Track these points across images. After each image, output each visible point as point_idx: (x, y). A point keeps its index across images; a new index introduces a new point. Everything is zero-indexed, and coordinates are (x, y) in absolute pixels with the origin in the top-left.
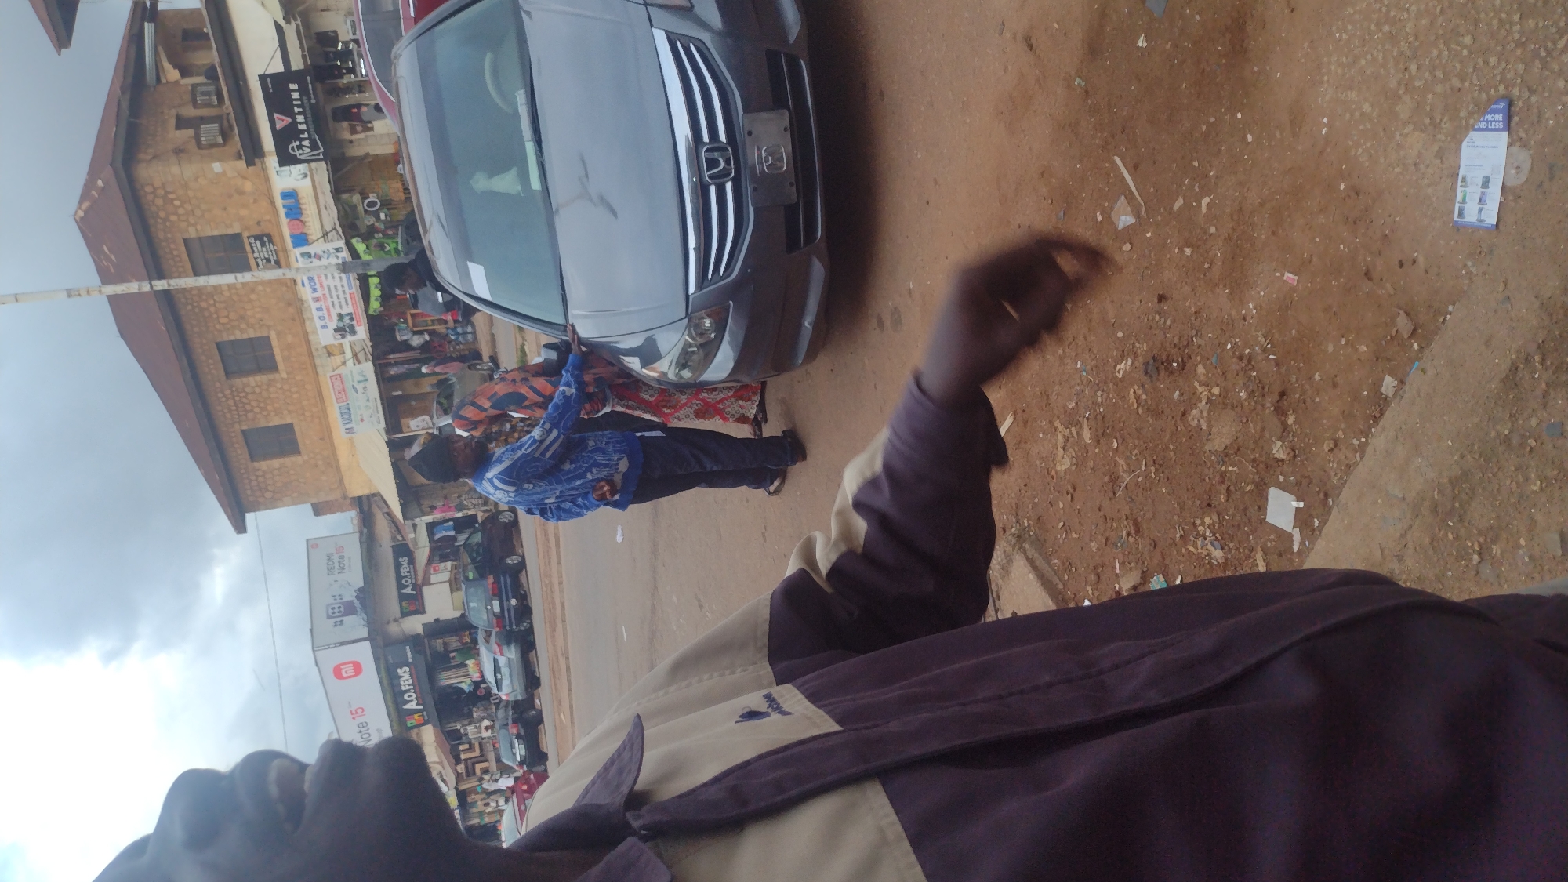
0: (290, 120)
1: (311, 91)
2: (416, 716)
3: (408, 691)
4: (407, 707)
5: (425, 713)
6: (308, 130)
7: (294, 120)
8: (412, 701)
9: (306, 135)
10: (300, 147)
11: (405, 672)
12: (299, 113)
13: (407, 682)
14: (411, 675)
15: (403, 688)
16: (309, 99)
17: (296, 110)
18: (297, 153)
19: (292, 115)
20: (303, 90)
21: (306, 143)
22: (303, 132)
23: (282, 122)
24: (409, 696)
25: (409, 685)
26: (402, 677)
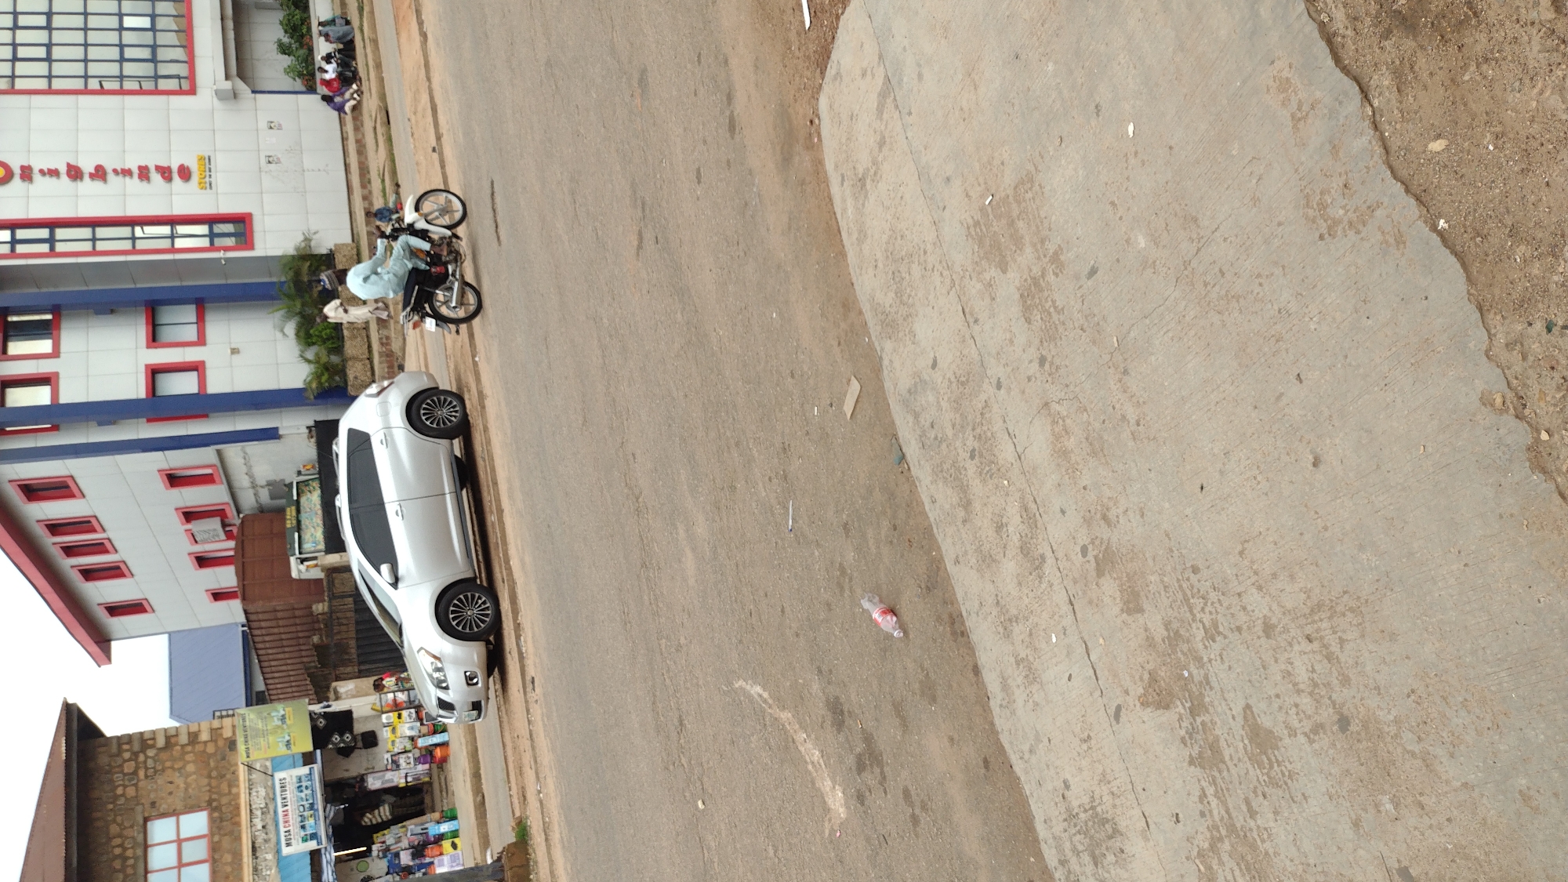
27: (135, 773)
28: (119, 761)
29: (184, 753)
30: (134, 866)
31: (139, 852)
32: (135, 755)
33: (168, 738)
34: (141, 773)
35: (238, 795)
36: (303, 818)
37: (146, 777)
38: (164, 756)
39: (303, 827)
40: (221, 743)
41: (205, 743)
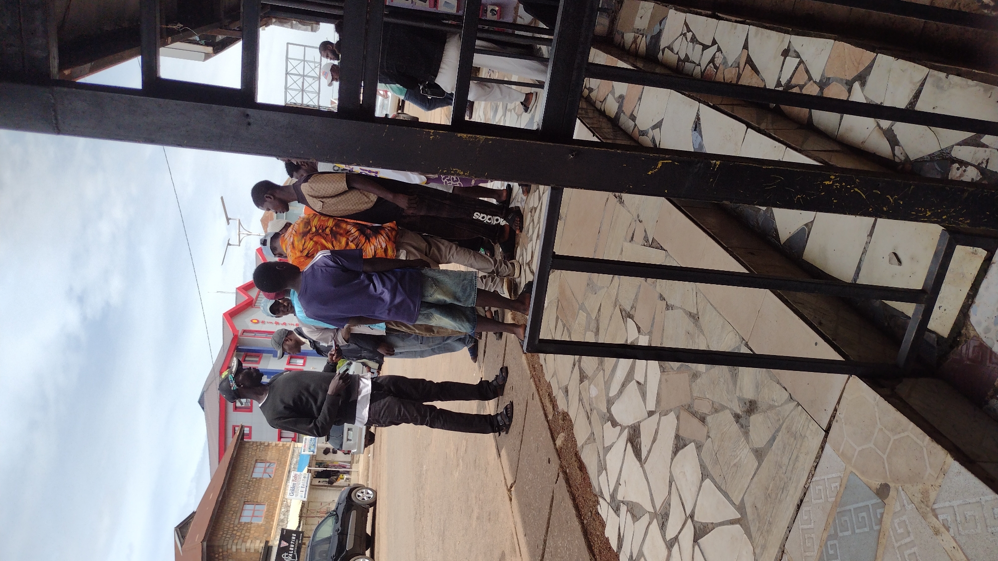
0: (288, 544)
1: (301, 538)
6: (293, 551)
7: (289, 545)
9: (292, 552)
10: (287, 556)
12: (292, 544)
16: (299, 541)
17: (292, 542)
18: (285, 558)
19: (290, 544)
20: (297, 538)
21: (291, 555)
22: (291, 551)
23: (284, 544)
27: (256, 450)
28: (252, 446)
29: (272, 448)
30: (250, 469)
31: (252, 466)
32: (257, 446)
33: (269, 444)
34: (258, 450)
35: (287, 459)
36: (310, 447)
37: (259, 451)
38: (266, 447)
39: (310, 449)
40: (285, 447)
41: (280, 447)
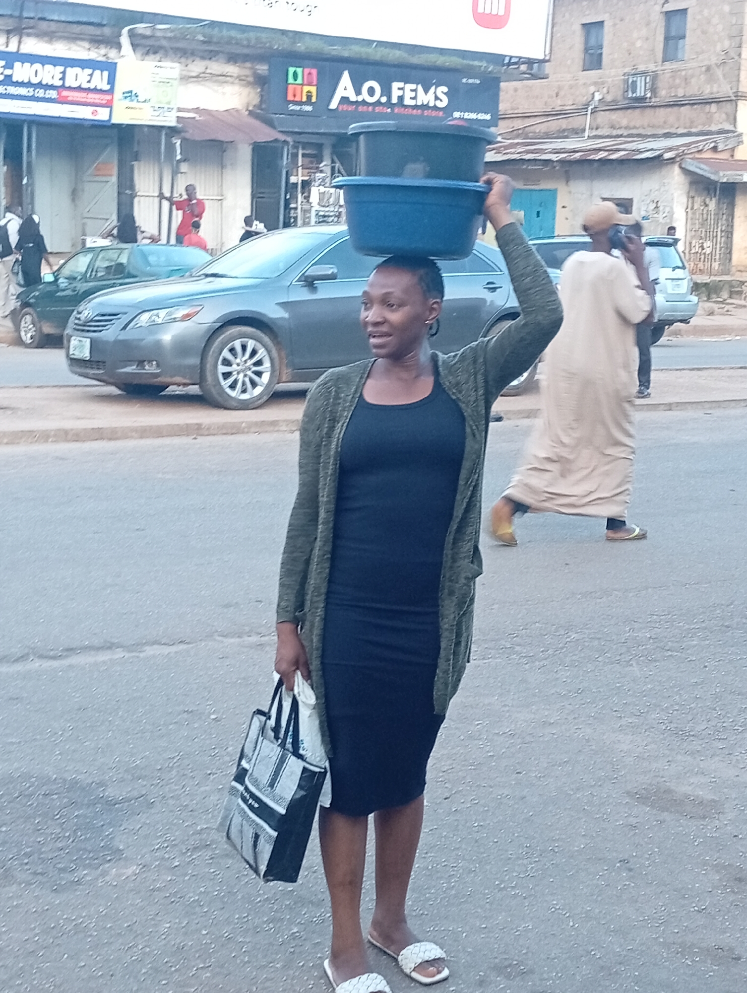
2: (313, 89)
3: (386, 91)
4: (346, 79)
5: (309, 108)
8: (358, 92)
11: (437, 98)
13: (408, 95)
14: (425, 107)
15: (396, 85)
24: (371, 91)
25: (401, 98)
26: (426, 91)
